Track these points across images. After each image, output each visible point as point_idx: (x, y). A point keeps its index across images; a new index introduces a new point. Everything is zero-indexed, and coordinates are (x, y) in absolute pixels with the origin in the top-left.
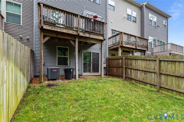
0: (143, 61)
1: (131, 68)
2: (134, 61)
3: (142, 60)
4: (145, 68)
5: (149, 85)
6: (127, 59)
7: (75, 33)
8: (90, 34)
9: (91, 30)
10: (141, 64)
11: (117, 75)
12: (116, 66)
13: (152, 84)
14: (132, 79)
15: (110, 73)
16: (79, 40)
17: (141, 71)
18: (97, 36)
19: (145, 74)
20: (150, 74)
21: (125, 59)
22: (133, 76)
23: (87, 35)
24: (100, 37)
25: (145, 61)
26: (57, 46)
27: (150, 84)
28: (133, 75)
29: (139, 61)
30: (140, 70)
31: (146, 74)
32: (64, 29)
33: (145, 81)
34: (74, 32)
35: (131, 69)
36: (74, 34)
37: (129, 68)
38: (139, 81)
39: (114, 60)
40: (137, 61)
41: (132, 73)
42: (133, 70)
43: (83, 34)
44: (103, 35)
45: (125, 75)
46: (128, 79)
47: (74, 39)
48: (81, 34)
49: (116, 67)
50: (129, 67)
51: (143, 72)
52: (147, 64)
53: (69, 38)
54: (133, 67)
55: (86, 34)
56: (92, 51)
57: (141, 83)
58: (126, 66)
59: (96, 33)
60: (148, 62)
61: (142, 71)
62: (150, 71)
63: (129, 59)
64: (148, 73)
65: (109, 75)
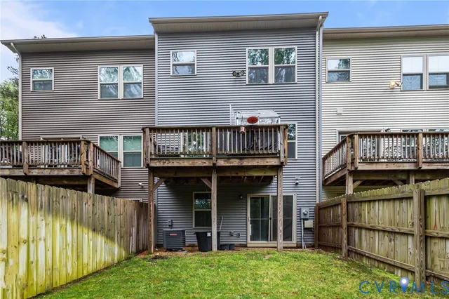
0: (386, 203)
1: (359, 225)
2: (365, 206)
3: (384, 200)
4: (391, 223)
5: (400, 271)
6: (352, 202)
7: (207, 163)
8: (241, 159)
9: (244, 149)
10: (380, 212)
11: (332, 247)
12: (332, 224)
13: (407, 268)
14: (362, 255)
15: (321, 243)
16: (219, 175)
17: (381, 233)
18: (260, 160)
19: (390, 241)
20: (403, 238)
21: (348, 203)
22: (364, 249)
23: (235, 162)
24: (268, 160)
25: (391, 203)
26: (194, 193)
27: (402, 269)
28: (364, 243)
29: (377, 203)
30: (379, 230)
31: (394, 240)
32: (186, 161)
33: (390, 260)
34: (204, 161)
35: (360, 228)
36: (205, 165)
37: (356, 227)
38: (378, 261)
39: (329, 210)
40: (372, 204)
41: (363, 238)
42: (363, 231)
43: (225, 161)
44: (276, 155)
45: (348, 244)
46: (353, 254)
47: (209, 175)
48: (221, 163)
49: (333, 226)
50: (356, 223)
51: (387, 234)
52: (396, 213)
53: (200, 175)
54: (365, 222)
55: (232, 160)
56: (271, 194)
57: (381, 265)
58: (351, 222)
59: (259, 154)
60: (397, 203)
61: (384, 231)
62: (402, 231)
63: (355, 202)
64: (398, 237)
65: (320, 247)
